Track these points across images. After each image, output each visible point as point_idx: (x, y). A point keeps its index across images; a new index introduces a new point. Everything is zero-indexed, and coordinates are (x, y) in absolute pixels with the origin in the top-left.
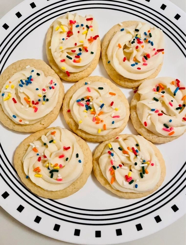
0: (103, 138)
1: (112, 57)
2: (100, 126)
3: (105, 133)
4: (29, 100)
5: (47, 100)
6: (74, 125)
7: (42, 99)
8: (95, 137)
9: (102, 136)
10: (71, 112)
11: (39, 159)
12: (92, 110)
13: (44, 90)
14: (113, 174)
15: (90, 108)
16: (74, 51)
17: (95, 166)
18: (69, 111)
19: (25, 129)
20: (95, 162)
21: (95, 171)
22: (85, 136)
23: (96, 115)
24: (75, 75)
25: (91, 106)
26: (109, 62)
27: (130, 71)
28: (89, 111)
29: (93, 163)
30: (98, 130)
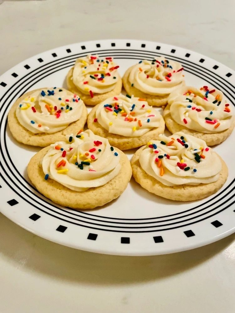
0: (139, 140)
1: (135, 80)
2: (135, 124)
3: (141, 132)
4: (51, 106)
5: (71, 109)
6: (103, 132)
7: (65, 107)
8: (130, 140)
9: (139, 137)
10: (99, 121)
11: (64, 155)
12: (122, 111)
13: (67, 101)
14: (161, 166)
15: (120, 110)
16: (97, 76)
17: (136, 170)
18: (96, 120)
19: (43, 140)
20: (135, 166)
21: (136, 175)
22: (117, 141)
23: (127, 116)
24: (99, 96)
25: (121, 108)
26: (133, 85)
27: (155, 86)
28: (119, 114)
29: (132, 168)
30: (133, 129)
